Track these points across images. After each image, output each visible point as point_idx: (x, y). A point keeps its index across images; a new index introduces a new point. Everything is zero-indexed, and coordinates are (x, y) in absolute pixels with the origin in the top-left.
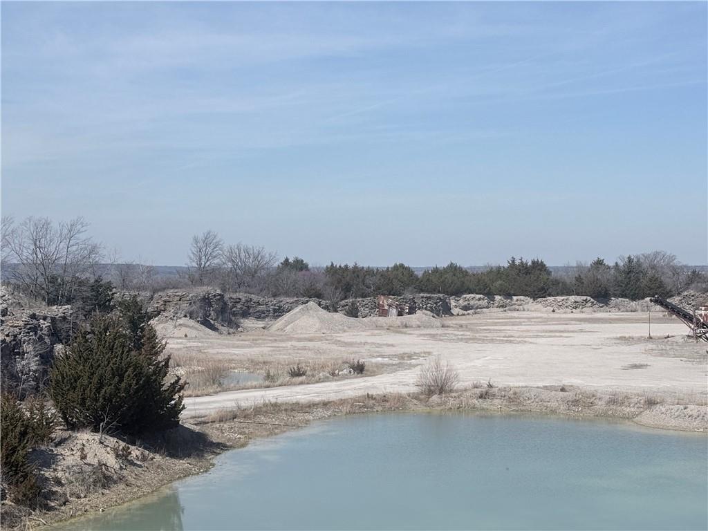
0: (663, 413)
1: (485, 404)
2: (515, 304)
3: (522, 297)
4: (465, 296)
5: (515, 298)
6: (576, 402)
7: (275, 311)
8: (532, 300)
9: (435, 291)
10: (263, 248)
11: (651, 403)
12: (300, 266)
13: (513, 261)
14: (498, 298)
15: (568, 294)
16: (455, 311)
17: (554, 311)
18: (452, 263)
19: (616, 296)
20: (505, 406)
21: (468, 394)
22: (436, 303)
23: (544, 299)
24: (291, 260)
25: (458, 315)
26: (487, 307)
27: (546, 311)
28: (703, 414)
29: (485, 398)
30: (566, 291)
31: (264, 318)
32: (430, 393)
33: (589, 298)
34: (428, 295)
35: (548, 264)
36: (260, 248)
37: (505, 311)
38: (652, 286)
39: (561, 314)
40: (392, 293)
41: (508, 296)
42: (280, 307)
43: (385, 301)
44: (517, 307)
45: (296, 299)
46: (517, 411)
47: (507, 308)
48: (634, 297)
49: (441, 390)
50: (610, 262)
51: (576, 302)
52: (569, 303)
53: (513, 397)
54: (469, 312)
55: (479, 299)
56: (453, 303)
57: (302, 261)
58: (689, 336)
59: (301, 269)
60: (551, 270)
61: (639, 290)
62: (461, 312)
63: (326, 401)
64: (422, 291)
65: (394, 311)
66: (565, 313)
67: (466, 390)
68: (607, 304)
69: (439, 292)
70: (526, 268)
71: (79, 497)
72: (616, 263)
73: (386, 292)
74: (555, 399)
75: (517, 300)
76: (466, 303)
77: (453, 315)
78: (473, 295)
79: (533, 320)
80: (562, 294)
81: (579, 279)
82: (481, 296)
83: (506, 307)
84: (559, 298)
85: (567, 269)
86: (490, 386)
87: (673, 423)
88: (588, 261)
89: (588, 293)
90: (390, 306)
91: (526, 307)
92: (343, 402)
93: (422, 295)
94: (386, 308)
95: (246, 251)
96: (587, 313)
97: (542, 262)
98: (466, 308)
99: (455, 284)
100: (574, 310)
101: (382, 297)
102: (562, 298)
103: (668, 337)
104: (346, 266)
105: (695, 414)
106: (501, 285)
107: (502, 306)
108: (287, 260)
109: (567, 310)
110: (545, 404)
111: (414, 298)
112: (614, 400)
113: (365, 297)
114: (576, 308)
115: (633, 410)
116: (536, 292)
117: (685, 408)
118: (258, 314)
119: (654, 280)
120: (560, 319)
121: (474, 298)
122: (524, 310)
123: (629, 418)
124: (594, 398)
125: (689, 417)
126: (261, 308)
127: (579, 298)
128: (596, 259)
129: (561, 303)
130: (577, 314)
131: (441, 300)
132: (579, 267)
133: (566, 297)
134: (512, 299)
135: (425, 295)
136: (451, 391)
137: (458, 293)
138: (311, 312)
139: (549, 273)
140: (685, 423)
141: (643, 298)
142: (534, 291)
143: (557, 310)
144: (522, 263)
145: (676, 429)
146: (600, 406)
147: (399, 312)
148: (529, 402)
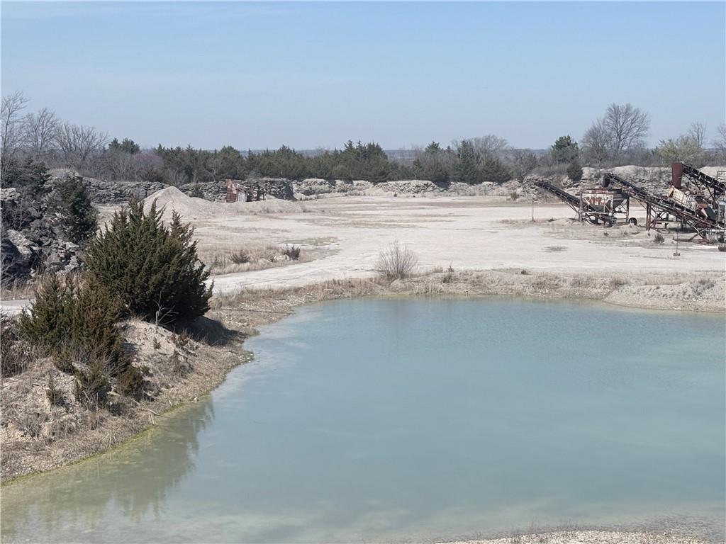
0: (634, 293)
1: (451, 288)
2: (356, 189)
3: (362, 182)
4: (306, 180)
5: (355, 182)
6: (540, 285)
7: (116, 195)
8: (372, 185)
9: (276, 175)
10: (93, 128)
11: (617, 284)
12: (130, 148)
13: (350, 145)
14: (338, 182)
15: (409, 179)
16: (298, 196)
17: (395, 195)
18: (284, 147)
19: (454, 180)
20: (471, 289)
21: (431, 278)
22: (279, 188)
23: (385, 183)
24: (120, 142)
25: (301, 200)
26: (329, 192)
27: (388, 195)
28: (676, 293)
29: (448, 282)
30: (406, 175)
31: (104, 203)
32: (391, 277)
33: (430, 182)
34: (272, 179)
35: (384, 148)
36: (89, 128)
37: (346, 195)
38: (490, 170)
39: (402, 198)
40: (236, 177)
41: (349, 180)
42: (121, 191)
43: (233, 186)
44: (358, 192)
45: (137, 183)
46: (484, 294)
47: (347, 193)
48: (473, 181)
49: (402, 275)
50: (443, 146)
51: (417, 186)
52: (411, 187)
53: (477, 281)
54: (311, 196)
55: (321, 184)
56: (295, 188)
57: (132, 143)
58: (573, 219)
59: (132, 152)
60: (386, 154)
61: (477, 175)
62: (304, 197)
63: (297, 286)
64: (264, 175)
65: (243, 196)
66: (408, 197)
67: (427, 274)
68: (447, 189)
69: (281, 176)
70: (365, 152)
71: (168, 387)
72: (449, 147)
73: (229, 176)
74: (518, 283)
75: (358, 185)
76: (308, 187)
77: (296, 200)
78: (314, 180)
79: (383, 205)
80: (403, 179)
81: (417, 163)
82: (323, 180)
83: (347, 191)
84: (401, 183)
85: (402, 152)
86: (451, 270)
87: (649, 302)
88: (424, 145)
89: (429, 178)
90: (238, 190)
91: (366, 191)
92: (312, 288)
93: (265, 179)
94: (235, 192)
95: (75, 132)
96: (429, 197)
97: (377, 146)
98: (308, 193)
99: (297, 168)
100: (416, 195)
101: (230, 181)
102: (404, 182)
103: (552, 220)
104: (179, 148)
105: (669, 292)
106: (342, 169)
107: (343, 191)
108: (115, 141)
109: (409, 194)
110: (510, 287)
111: (258, 182)
112: (577, 283)
113: (207, 181)
114: (417, 192)
115: (599, 291)
116: (377, 177)
117: (658, 288)
118: (98, 198)
119: (490, 163)
120: (403, 204)
121: (316, 183)
122: (365, 195)
123: (597, 298)
124: (558, 280)
125: (664, 296)
126: (101, 192)
127: (420, 183)
128: (431, 143)
129: (402, 188)
130: (419, 199)
131: (284, 184)
132: (416, 152)
133: (407, 182)
134: (352, 183)
135: (269, 179)
136: (412, 276)
137: (299, 177)
138: (173, 196)
139: (386, 157)
140: (662, 302)
141: (481, 182)
142: (375, 176)
143: (398, 195)
144: (360, 146)
145: (654, 307)
146: (566, 287)
147: (248, 197)
148: (493, 285)
